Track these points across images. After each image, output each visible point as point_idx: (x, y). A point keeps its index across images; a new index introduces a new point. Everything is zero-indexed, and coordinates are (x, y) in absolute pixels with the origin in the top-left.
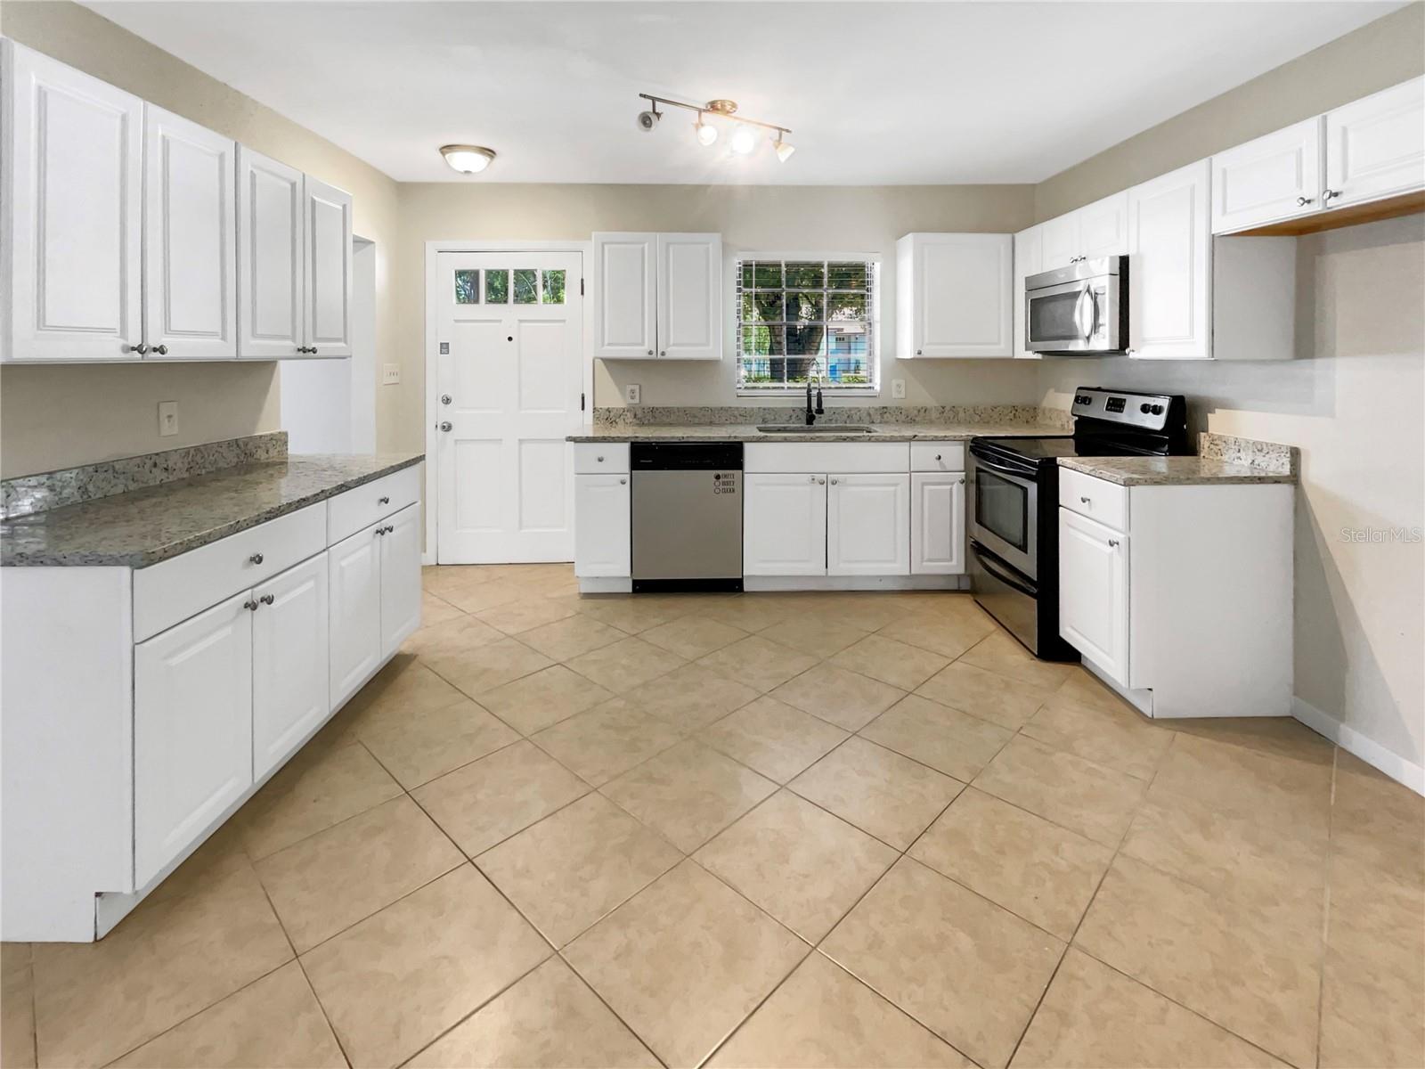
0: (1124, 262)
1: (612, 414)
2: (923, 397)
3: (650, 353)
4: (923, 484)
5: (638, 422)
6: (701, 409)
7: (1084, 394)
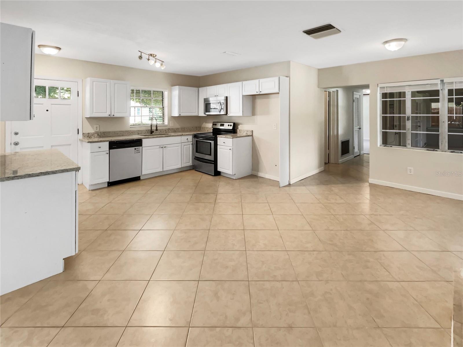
0: (227, 97)
1: (90, 135)
2: (177, 126)
3: (109, 115)
4: (184, 145)
5: (99, 136)
6: (120, 131)
7: (215, 123)
